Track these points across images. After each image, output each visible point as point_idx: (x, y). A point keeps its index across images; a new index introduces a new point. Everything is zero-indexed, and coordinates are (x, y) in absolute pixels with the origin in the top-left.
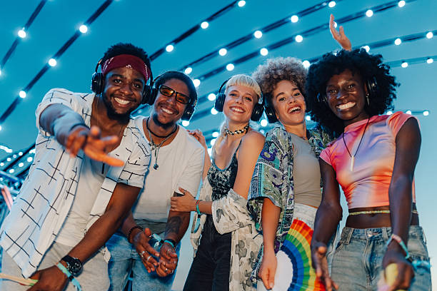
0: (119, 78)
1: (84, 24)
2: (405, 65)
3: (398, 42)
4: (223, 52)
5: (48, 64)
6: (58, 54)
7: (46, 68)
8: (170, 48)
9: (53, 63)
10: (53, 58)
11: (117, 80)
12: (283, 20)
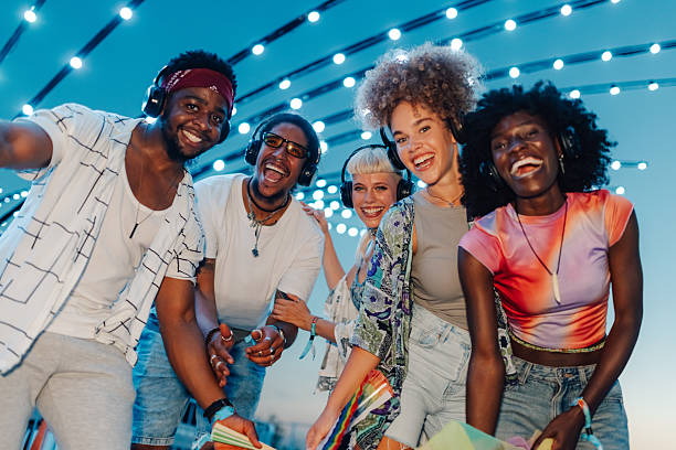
0: (193, 102)
1: (128, 6)
2: (615, 91)
3: (607, 56)
4: (339, 59)
5: (68, 65)
6: (86, 50)
7: (65, 72)
8: (258, 50)
9: (76, 63)
10: (77, 55)
11: (191, 105)
12: (434, 14)
